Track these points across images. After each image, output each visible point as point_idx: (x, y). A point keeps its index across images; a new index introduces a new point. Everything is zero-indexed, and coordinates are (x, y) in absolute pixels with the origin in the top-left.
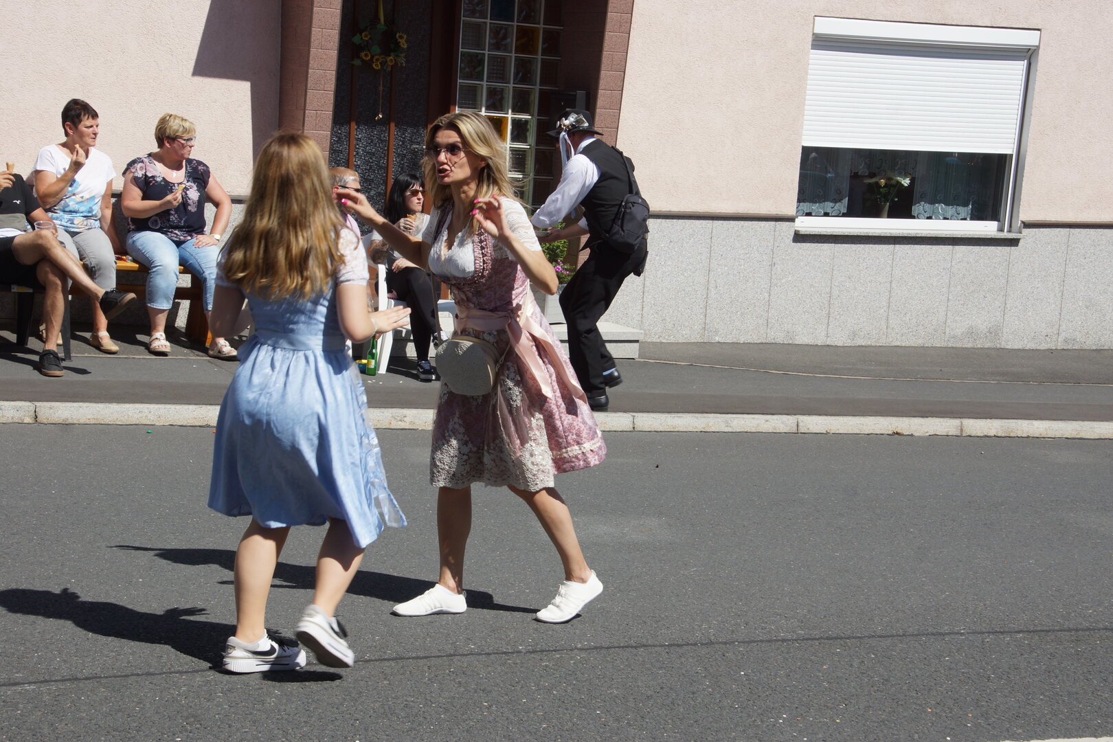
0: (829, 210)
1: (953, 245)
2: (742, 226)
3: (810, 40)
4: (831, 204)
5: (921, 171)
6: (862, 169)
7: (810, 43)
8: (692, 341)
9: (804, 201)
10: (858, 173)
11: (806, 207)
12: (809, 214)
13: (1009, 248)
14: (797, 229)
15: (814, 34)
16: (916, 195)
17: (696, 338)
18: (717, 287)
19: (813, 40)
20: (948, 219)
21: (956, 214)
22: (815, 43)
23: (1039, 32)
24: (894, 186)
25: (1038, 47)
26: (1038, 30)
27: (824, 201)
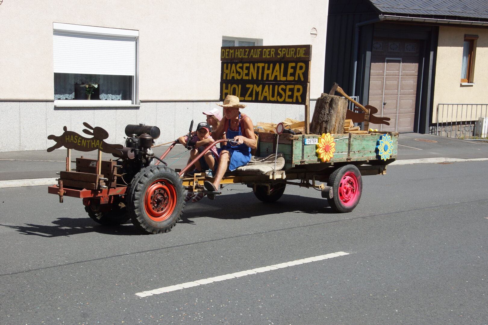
0: (67, 97)
1: (116, 109)
2: (32, 104)
3: (52, 31)
4: (68, 95)
5: (101, 82)
6: (79, 82)
7: (53, 33)
8: (15, 151)
9: (57, 94)
10: (77, 83)
11: (58, 96)
12: (59, 99)
13: (136, 110)
14: (55, 105)
15: (53, 29)
16: (101, 91)
17: (17, 149)
18: (24, 129)
19: (54, 32)
20: (113, 100)
21: (116, 98)
22: (55, 33)
23: (138, 31)
24: (92, 88)
25: (139, 37)
26: (138, 30)
27: (65, 94)
